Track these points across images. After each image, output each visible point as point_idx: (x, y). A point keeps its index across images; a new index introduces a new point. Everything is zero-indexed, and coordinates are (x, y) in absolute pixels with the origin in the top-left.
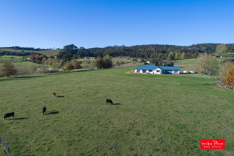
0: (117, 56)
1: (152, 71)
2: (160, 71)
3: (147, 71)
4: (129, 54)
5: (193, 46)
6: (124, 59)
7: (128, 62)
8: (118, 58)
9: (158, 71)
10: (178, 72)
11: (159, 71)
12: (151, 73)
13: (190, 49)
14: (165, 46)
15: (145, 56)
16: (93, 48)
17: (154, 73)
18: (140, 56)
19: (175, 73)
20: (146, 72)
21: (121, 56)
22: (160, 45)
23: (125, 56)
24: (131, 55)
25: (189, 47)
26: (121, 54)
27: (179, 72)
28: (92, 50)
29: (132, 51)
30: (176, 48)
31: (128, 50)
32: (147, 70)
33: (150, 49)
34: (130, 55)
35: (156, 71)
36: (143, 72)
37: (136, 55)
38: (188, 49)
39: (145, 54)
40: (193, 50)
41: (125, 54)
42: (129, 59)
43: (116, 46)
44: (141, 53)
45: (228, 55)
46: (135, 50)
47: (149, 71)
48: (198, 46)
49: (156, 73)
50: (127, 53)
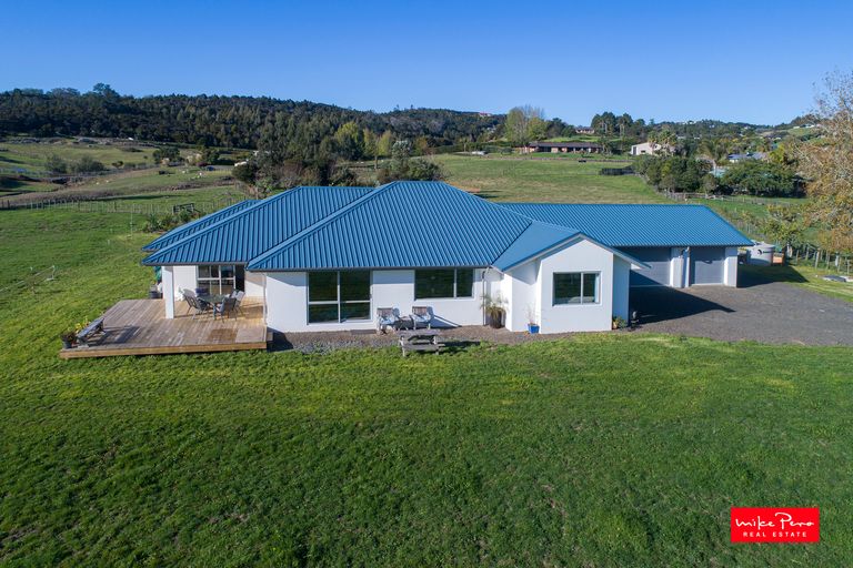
0: (66, 134)
1: (465, 291)
2: (604, 286)
4: (135, 126)
6: (106, 151)
7: (132, 166)
8: (70, 142)
10: (718, 275)
11: (591, 278)
12: (460, 312)
13: (393, 121)
15: (219, 141)
17: (496, 318)
18: (191, 137)
19: (692, 281)
21: (89, 135)
22: (279, 102)
23: (115, 134)
24: (145, 134)
25: (385, 115)
26: (88, 127)
27: (728, 269)
29: (152, 114)
30: (343, 115)
31: (126, 110)
32: (393, 272)
33: (237, 110)
34: (138, 131)
35: (539, 289)
37: (173, 135)
38: (385, 119)
39: (218, 130)
40: (406, 125)
41: (116, 126)
42: (134, 151)
43: (70, 89)
44: (196, 128)
45: (578, 145)
46: (164, 110)
47: (411, 286)
48: (414, 114)
49: (538, 322)
50: (125, 125)
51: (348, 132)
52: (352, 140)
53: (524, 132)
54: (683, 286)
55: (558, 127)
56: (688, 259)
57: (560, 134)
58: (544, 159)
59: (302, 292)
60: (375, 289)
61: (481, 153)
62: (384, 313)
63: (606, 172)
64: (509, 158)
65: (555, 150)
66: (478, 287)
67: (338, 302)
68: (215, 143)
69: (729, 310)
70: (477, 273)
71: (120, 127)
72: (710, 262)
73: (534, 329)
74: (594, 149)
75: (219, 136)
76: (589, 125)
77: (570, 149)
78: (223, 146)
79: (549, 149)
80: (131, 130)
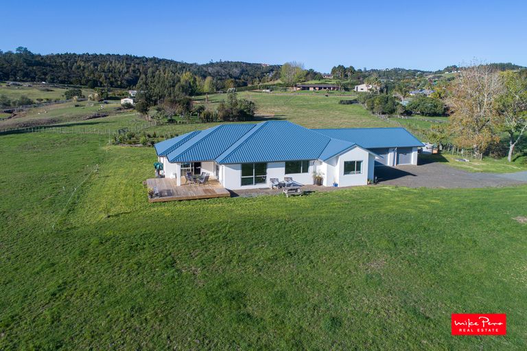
1: (306, 170)
2: (365, 167)
4: (45, 74)
6: (33, 91)
7: (49, 101)
8: (4, 85)
9: (350, 167)
11: (359, 163)
12: (303, 179)
13: (210, 70)
14: (151, 59)
15: (101, 83)
18: (83, 81)
19: (397, 163)
20: (263, 181)
21: (16, 80)
22: (137, 58)
23: (33, 79)
24: (53, 79)
25: (204, 66)
26: (14, 75)
29: (56, 66)
30: (179, 66)
31: (39, 64)
33: (111, 63)
34: (48, 77)
36: (244, 182)
37: (71, 80)
39: (100, 76)
40: (218, 72)
41: (33, 75)
42: (48, 90)
44: (86, 75)
45: (325, 86)
46: (63, 64)
47: (284, 168)
48: (223, 65)
49: (337, 182)
50: (39, 74)
51: (187, 78)
52: (190, 84)
53: (291, 78)
54: (394, 165)
55: (312, 74)
56: (396, 153)
57: (313, 78)
58: (305, 94)
59: (239, 172)
60: (269, 170)
61: (268, 91)
62: (273, 180)
63: (342, 102)
64: (285, 94)
65: (311, 89)
66: (311, 168)
67: (254, 176)
68: (99, 84)
69: (415, 175)
70: (311, 162)
71: (36, 75)
72: (406, 154)
73: (336, 185)
74: (334, 88)
75: (101, 80)
76: (330, 73)
77: (320, 88)
78: (104, 86)
79: (308, 88)
80: (43, 76)
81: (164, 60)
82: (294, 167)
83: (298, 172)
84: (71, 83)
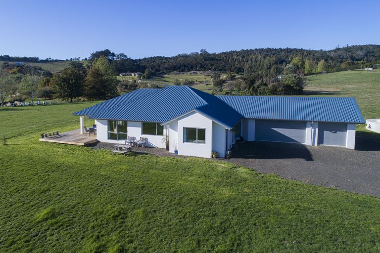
0: (189, 70)
3: (135, 132)
4: (212, 65)
5: (338, 49)
8: (189, 73)
10: (343, 140)
13: (332, 54)
14: (285, 50)
16: (151, 58)
17: (168, 146)
18: (232, 69)
19: (321, 141)
20: (124, 137)
21: (196, 70)
22: (275, 50)
23: (205, 69)
24: (215, 68)
26: (196, 67)
27: (349, 139)
28: (148, 61)
29: (220, 60)
30: (305, 53)
31: (212, 59)
32: (135, 121)
34: (213, 67)
36: (112, 136)
38: (328, 54)
41: (206, 66)
42: (208, 76)
43: (196, 53)
44: (235, 65)
46: (225, 58)
47: (140, 129)
48: (347, 49)
49: (178, 150)
50: (209, 65)
51: (296, 62)
52: (298, 66)
54: (313, 145)
56: (317, 129)
59: (106, 127)
62: (131, 138)
66: (165, 132)
67: (117, 132)
68: (242, 71)
72: (336, 132)
73: (176, 152)
80: (211, 67)
81: (294, 49)
82: (151, 128)
83: (154, 134)
84: (225, 71)
